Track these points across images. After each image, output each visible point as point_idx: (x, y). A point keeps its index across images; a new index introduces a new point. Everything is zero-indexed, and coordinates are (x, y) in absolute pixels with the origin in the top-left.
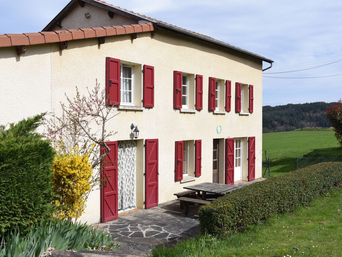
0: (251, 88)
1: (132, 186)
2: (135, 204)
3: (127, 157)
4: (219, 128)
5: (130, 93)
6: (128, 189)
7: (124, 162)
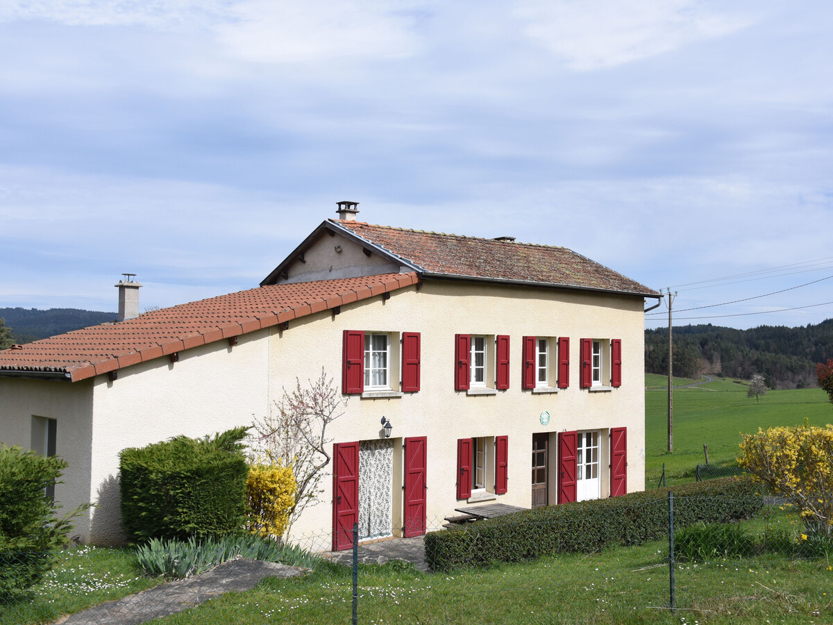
0: (616, 345)
1: (386, 505)
2: (390, 531)
3: (378, 462)
4: (545, 416)
5: (385, 371)
6: (380, 508)
7: (373, 470)
